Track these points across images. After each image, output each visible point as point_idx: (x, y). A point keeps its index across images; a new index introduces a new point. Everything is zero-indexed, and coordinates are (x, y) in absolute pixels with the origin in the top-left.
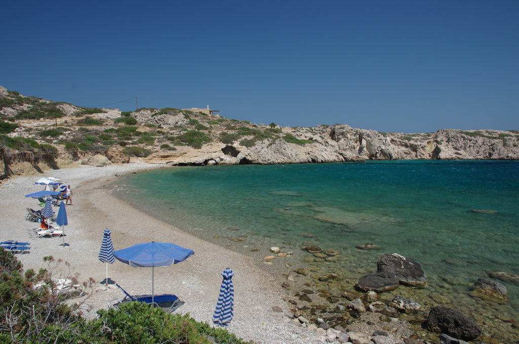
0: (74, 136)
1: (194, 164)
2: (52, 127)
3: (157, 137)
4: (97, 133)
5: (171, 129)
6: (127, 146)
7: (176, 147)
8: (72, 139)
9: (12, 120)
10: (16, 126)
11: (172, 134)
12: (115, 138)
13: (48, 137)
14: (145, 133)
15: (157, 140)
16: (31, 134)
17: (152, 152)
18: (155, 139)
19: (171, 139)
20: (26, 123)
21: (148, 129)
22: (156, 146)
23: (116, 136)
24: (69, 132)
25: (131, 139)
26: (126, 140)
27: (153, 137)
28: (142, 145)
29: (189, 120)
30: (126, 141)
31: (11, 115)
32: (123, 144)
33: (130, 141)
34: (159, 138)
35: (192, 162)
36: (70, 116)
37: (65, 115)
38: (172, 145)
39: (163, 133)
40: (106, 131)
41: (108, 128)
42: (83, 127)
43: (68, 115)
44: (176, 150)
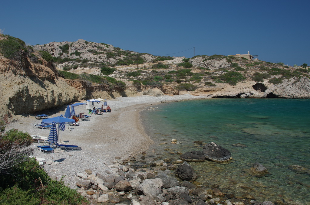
0: (147, 76)
1: (229, 97)
2: (135, 70)
3: (204, 76)
4: (163, 74)
5: (216, 70)
6: (182, 83)
7: (216, 84)
8: (146, 78)
9: (113, 66)
10: (114, 70)
11: (216, 74)
12: (175, 78)
13: (131, 77)
14: (196, 74)
15: (203, 79)
16: (121, 75)
17: (198, 88)
18: (202, 78)
19: (214, 78)
20: (121, 68)
21: (198, 71)
22: (202, 83)
23: (175, 76)
24: (145, 73)
25: (185, 78)
26: (181, 78)
27: (201, 76)
28: (191, 83)
29: (230, 63)
30: (181, 80)
31: (113, 63)
32: (179, 82)
33: (184, 80)
34: (205, 77)
35: (228, 95)
36: (148, 63)
37: (145, 62)
38: (213, 83)
39: (209, 74)
40: (170, 72)
41: (171, 70)
42: (155, 70)
43: (148, 62)
44: (216, 86)
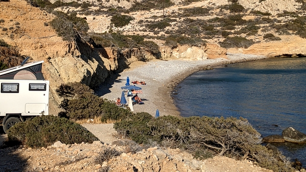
0: (179, 27)
2: (160, 19)
3: (262, 25)
4: (200, 23)
5: (279, 15)
6: (230, 36)
7: (281, 37)
8: (177, 31)
9: (128, 12)
10: (131, 19)
11: (279, 21)
12: (218, 28)
13: (156, 29)
14: (250, 21)
15: (261, 29)
17: (254, 43)
18: (259, 28)
19: (278, 29)
21: (253, 17)
22: (259, 35)
23: (219, 26)
24: (175, 23)
25: (234, 28)
26: (228, 29)
27: (258, 25)
28: (243, 35)
30: (229, 31)
32: (225, 34)
33: (233, 31)
34: (264, 27)
38: (276, 35)
39: (268, 21)
40: (210, 21)
41: (211, 17)
42: (188, 18)
44: (280, 39)
